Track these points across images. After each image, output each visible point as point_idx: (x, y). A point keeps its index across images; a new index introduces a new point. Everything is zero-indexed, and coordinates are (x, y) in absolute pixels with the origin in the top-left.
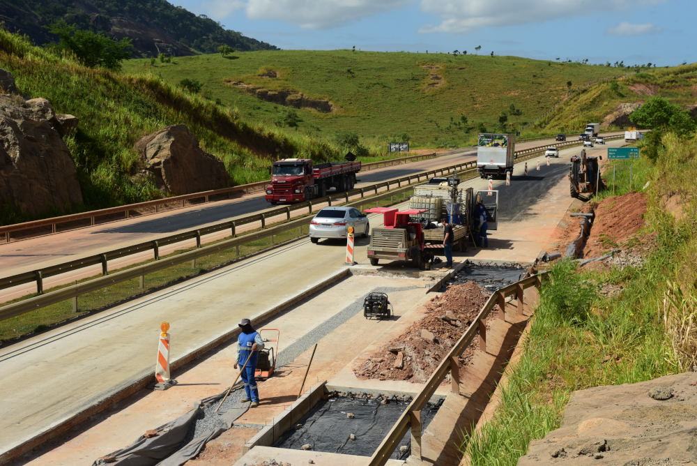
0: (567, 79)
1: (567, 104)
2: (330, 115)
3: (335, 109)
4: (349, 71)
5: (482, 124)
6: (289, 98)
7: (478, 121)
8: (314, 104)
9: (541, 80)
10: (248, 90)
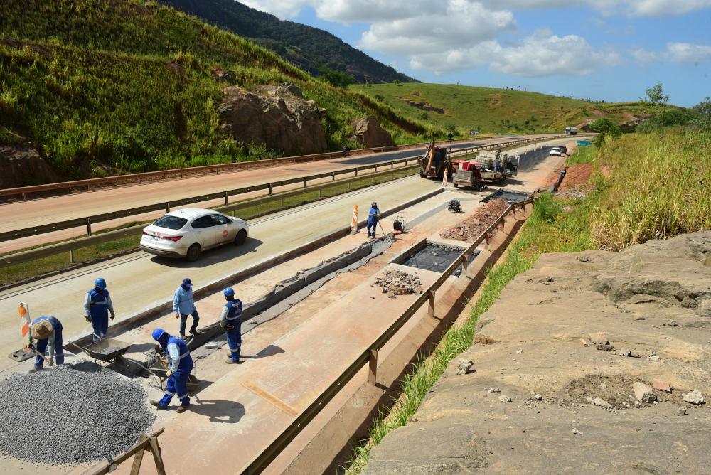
0: (561, 105)
1: (560, 117)
2: (443, 115)
3: (446, 113)
4: (454, 94)
5: (517, 124)
6: (425, 106)
7: (515, 122)
8: (436, 110)
9: (548, 105)
10: (406, 101)
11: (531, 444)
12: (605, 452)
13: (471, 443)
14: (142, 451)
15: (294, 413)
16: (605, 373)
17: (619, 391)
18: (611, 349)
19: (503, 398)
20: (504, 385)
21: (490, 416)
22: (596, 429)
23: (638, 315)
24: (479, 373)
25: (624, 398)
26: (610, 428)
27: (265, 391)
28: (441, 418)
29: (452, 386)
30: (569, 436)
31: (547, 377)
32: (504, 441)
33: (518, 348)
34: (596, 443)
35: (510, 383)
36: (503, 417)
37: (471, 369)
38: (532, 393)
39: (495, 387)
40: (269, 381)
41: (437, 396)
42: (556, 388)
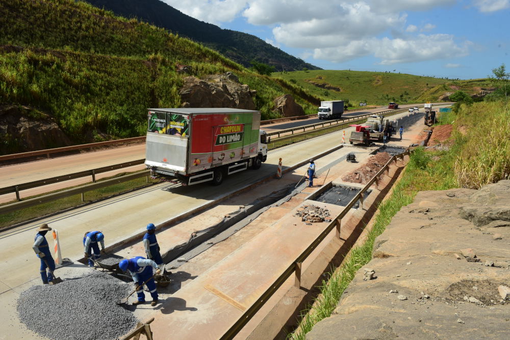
0: (427, 83)
1: (426, 91)
2: (340, 92)
3: (341, 90)
4: (347, 77)
6: (326, 86)
7: (392, 96)
8: (334, 89)
9: (417, 83)
10: (312, 83)
11: (427, 330)
12: (485, 336)
13: (381, 329)
14: (139, 334)
15: (243, 308)
16: (476, 279)
17: (487, 292)
18: (478, 261)
19: (401, 297)
20: (400, 287)
21: (393, 310)
22: (475, 319)
23: (496, 236)
24: (380, 279)
25: (492, 297)
26: (486, 319)
27: (221, 292)
28: (356, 311)
29: (361, 288)
30: (455, 325)
31: (433, 281)
32: (406, 328)
33: (408, 261)
34: (476, 329)
35: (404, 286)
36: (402, 311)
37: (374, 276)
38: (422, 293)
39: (394, 289)
40: (223, 284)
41: (351, 296)
42: (440, 289)
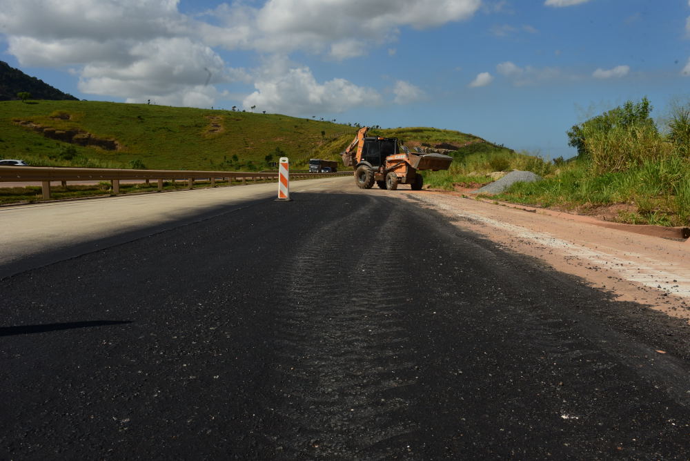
0: (322, 130)
1: (322, 148)
2: (113, 152)
3: (119, 148)
4: (139, 117)
5: (251, 162)
6: (77, 136)
7: (247, 159)
8: (100, 143)
9: (302, 131)
10: (36, 129)
